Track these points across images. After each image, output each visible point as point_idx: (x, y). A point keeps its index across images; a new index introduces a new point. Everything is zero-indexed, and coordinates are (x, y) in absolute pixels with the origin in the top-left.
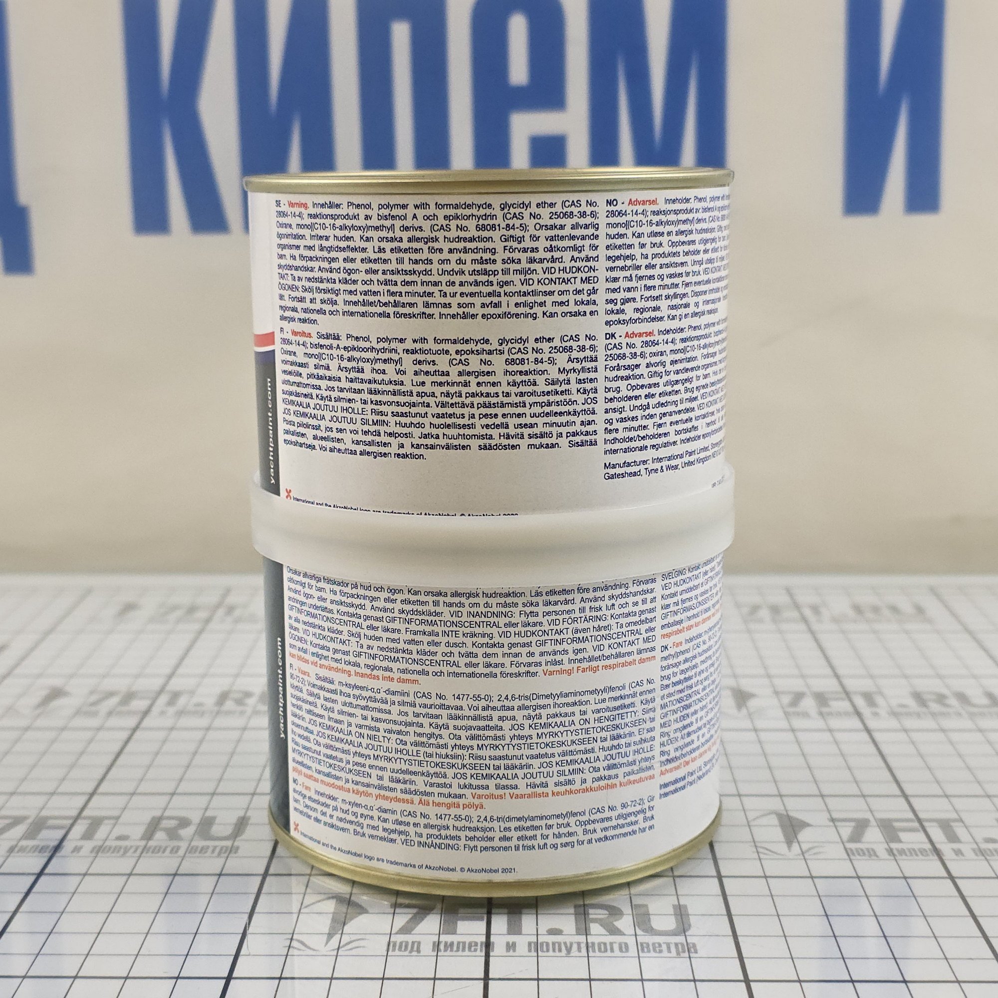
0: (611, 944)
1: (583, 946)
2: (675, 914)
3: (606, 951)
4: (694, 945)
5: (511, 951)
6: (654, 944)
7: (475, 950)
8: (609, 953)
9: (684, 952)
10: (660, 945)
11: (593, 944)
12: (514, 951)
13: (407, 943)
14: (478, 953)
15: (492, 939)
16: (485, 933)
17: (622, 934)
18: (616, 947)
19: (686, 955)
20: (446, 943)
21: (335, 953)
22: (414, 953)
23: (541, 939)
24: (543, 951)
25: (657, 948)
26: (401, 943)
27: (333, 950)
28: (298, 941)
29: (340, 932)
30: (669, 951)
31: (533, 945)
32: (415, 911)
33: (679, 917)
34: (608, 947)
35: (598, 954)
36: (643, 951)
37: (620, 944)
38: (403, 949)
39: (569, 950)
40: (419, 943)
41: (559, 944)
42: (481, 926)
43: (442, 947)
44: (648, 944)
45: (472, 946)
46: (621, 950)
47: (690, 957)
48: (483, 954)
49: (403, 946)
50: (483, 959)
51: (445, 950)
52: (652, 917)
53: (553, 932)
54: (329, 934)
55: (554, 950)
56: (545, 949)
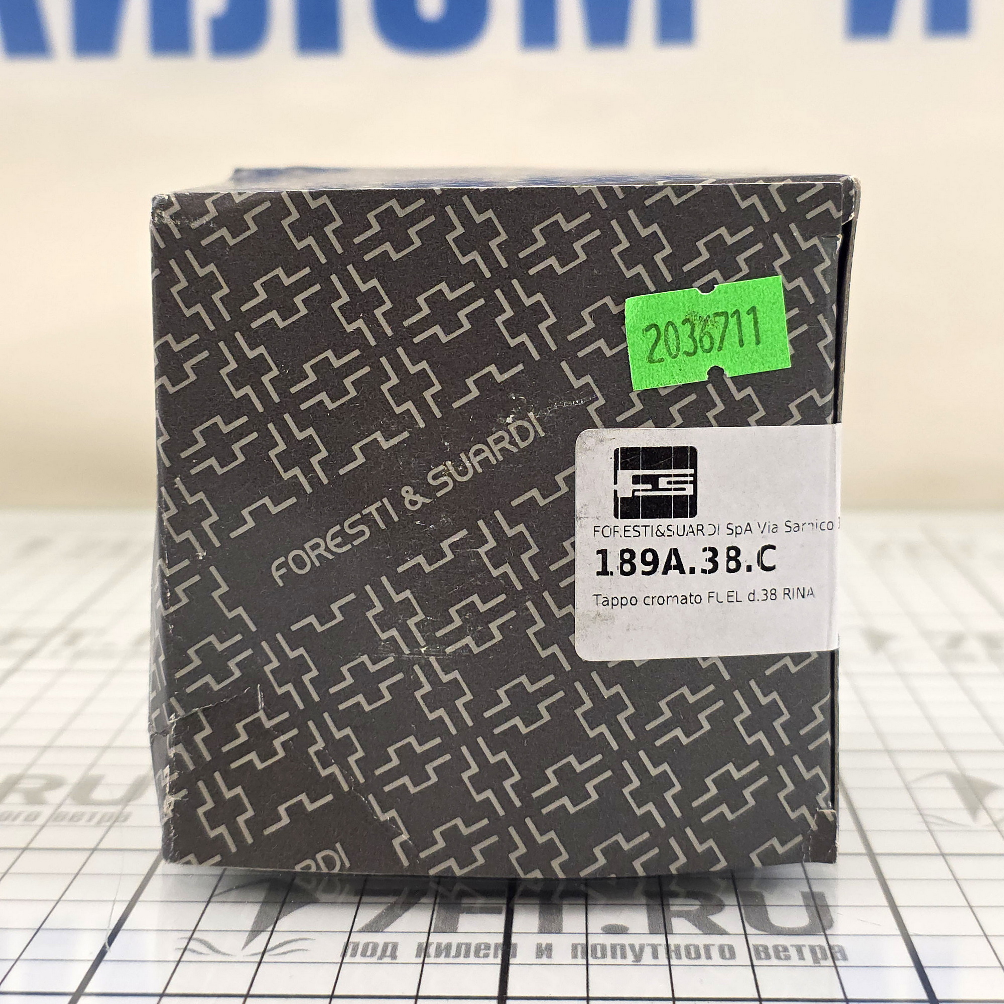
0: (707, 948)
1: (662, 952)
2: (807, 906)
3: (698, 957)
4: (842, 950)
5: (544, 956)
6: (776, 947)
7: (486, 956)
8: (703, 961)
9: (826, 958)
10: (786, 949)
11: (678, 947)
12: (549, 956)
13: (375, 946)
14: (491, 959)
15: (514, 939)
16: (502, 930)
17: (723, 933)
18: (715, 953)
19: (830, 962)
20: (439, 945)
21: (258, 958)
22: (386, 960)
23: (592, 940)
24: (596, 957)
25: (781, 953)
26: (366, 945)
27: (256, 954)
28: (201, 941)
29: (270, 929)
30: (802, 958)
31: (579, 949)
32: (391, 900)
33: (814, 909)
34: (702, 952)
35: (685, 961)
36: (759, 958)
37: (721, 949)
38: (369, 953)
39: (638, 958)
40: (395, 947)
41: (623, 947)
42: (497, 922)
43: (432, 950)
44: (766, 948)
45: (480, 950)
46: (723, 957)
47: (836, 967)
48: (499, 960)
49: (369, 951)
50: (498, 969)
51: (438, 955)
52: (769, 909)
53: (611, 930)
54: (252, 931)
55: (614, 956)
56: (599, 954)
